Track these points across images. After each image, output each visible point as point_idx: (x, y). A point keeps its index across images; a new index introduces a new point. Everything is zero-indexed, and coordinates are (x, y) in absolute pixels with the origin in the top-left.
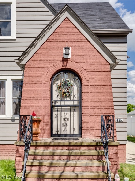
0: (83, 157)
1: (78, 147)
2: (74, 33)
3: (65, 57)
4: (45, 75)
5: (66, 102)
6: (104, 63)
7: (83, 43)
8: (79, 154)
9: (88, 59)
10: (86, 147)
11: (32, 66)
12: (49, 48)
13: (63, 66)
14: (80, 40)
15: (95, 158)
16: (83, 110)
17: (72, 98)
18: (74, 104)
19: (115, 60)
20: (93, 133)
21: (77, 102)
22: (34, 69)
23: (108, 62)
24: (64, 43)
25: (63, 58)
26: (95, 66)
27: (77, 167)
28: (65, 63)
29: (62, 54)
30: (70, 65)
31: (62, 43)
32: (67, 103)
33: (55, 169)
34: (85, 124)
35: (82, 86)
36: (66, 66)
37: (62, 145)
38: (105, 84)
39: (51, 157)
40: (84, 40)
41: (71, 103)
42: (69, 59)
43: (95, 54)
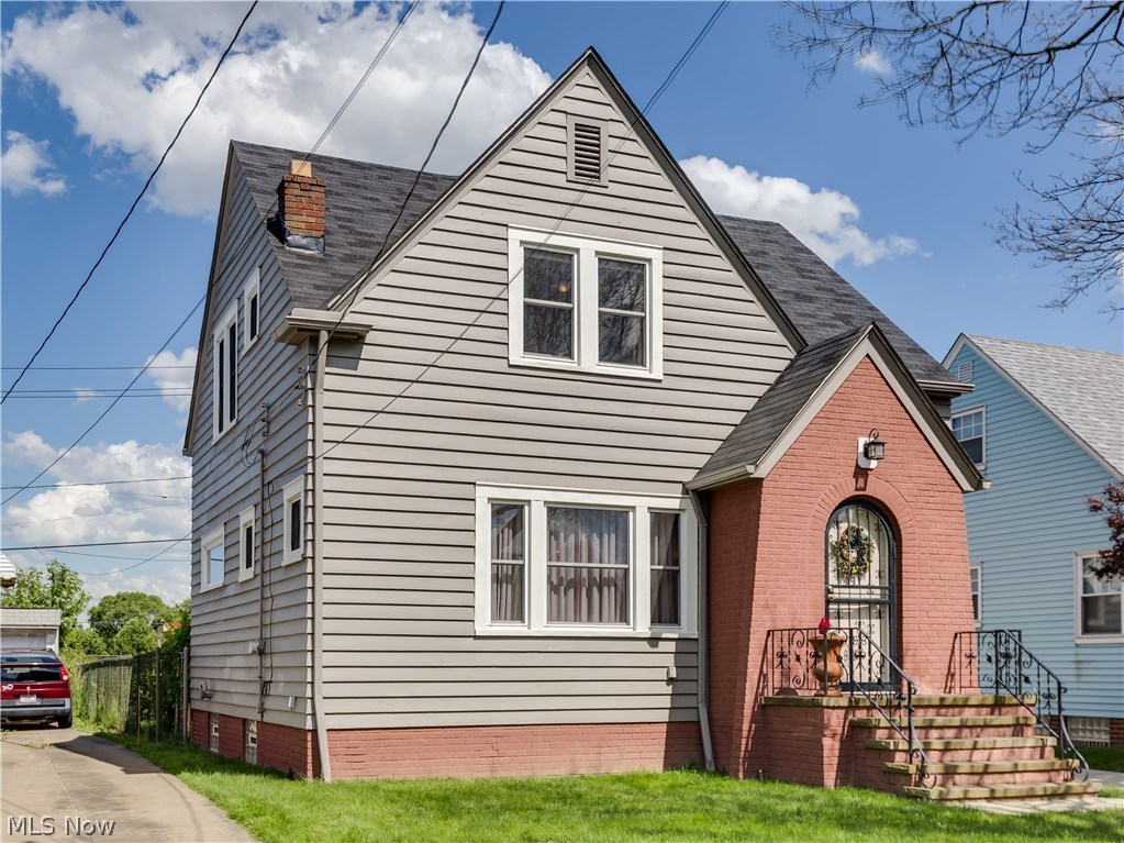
0: (987, 731)
1: (957, 710)
2: (883, 400)
3: (863, 463)
4: (814, 512)
5: (852, 590)
6: (951, 488)
7: (902, 428)
8: (982, 724)
9: (914, 473)
10: (973, 710)
11: (780, 484)
12: (822, 434)
13: (857, 490)
14: (895, 421)
15: (1009, 731)
16: (904, 614)
17: (864, 582)
18: (873, 597)
19: (976, 482)
20: (927, 678)
21: (878, 591)
22: (788, 492)
23: (959, 486)
24: (859, 424)
25: (857, 466)
26: (931, 493)
27: (994, 751)
28: (861, 483)
29: (854, 456)
30: (875, 489)
31: (854, 424)
32: (855, 594)
33: (953, 756)
34: (911, 653)
35: (899, 547)
36: (864, 489)
37: (926, 703)
38: (953, 545)
39: (924, 731)
40: (905, 422)
41: (864, 594)
42: (871, 470)
43: (929, 462)
